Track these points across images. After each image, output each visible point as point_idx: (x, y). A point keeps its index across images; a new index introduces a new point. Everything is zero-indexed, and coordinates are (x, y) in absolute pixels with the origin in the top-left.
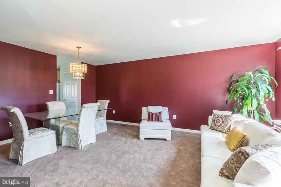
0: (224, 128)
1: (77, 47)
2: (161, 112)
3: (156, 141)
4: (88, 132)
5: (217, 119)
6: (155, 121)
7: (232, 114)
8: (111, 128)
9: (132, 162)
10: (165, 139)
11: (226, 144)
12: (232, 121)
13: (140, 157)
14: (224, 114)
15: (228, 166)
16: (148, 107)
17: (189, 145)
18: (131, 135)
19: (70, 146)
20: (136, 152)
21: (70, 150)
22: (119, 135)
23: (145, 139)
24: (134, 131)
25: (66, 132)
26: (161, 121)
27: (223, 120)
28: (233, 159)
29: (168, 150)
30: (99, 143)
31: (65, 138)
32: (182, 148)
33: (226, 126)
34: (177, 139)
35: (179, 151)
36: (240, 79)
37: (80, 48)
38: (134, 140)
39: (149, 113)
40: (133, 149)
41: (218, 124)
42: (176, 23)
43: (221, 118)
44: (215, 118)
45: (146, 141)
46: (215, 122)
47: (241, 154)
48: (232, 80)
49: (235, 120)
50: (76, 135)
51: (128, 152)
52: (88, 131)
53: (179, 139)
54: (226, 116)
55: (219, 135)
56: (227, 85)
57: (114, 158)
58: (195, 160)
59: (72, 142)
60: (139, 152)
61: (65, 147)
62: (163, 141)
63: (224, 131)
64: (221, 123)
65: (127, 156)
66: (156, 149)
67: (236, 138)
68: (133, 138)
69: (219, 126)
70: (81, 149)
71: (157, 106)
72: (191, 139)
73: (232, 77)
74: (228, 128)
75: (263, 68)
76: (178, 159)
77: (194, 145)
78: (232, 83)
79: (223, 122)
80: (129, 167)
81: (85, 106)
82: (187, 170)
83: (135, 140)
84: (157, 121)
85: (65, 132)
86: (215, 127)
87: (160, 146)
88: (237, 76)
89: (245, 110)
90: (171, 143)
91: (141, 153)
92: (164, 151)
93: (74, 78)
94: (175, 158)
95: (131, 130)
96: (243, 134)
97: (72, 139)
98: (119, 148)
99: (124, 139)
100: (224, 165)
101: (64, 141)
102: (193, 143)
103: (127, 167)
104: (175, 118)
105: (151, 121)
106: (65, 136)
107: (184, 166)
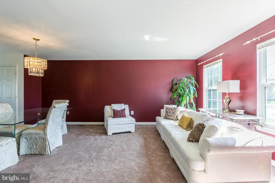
0: (174, 117)
1: (34, 39)
2: (124, 109)
3: (122, 134)
4: (55, 135)
5: (169, 111)
6: (120, 117)
7: (177, 106)
8: (70, 130)
9: (114, 153)
10: (130, 132)
11: (179, 126)
12: (178, 112)
13: (118, 148)
14: (173, 107)
15: (192, 135)
16: (111, 105)
17: (149, 133)
18: (96, 133)
19: (33, 153)
20: (111, 145)
21: (35, 157)
22: (84, 135)
23: (113, 134)
24: (96, 129)
25: (26, 138)
26: (125, 117)
27: (173, 111)
28: (195, 130)
29: (137, 139)
30: (67, 145)
31: (24, 146)
32: (145, 136)
33: (175, 115)
34: (139, 131)
35: (145, 139)
36: (178, 83)
37: (39, 40)
38: (102, 136)
39: (114, 111)
40: (107, 144)
41: (170, 115)
42: (147, 37)
43: (172, 110)
44: (167, 111)
45: (115, 136)
46: (168, 113)
47: (200, 126)
48: (174, 83)
49: (180, 111)
50: (42, 140)
51: (105, 147)
52: (55, 133)
53: (140, 130)
54: (175, 108)
55: (172, 122)
56: (170, 86)
57: (95, 154)
58: (159, 142)
59: (36, 149)
60: (114, 145)
61: (25, 156)
62: (129, 134)
63: (174, 119)
64: (172, 113)
65: (105, 149)
66: (127, 141)
67: (187, 121)
68: (101, 135)
69: (171, 116)
70: (50, 153)
71: (120, 104)
72: (148, 129)
73: (173, 80)
74: (176, 117)
75: (191, 76)
76: (147, 144)
77: (153, 133)
78: (173, 85)
79: (173, 113)
80: (113, 157)
81: (56, 106)
82: (157, 149)
83: (104, 137)
84: (122, 117)
85: (24, 138)
86: (168, 117)
87: (129, 137)
88: (176, 80)
89: (183, 104)
90: (135, 134)
91: (117, 145)
92: (134, 140)
93: (29, 74)
94: (145, 143)
95: (94, 129)
96: (191, 118)
97: (36, 145)
98: (93, 145)
99: (92, 137)
100: (189, 135)
101: (23, 149)
102: (152, 131)
103: (112, 157)
104: (133, 114)
105: (117, 117)
106: (24, 143)
107: (153, 147)
